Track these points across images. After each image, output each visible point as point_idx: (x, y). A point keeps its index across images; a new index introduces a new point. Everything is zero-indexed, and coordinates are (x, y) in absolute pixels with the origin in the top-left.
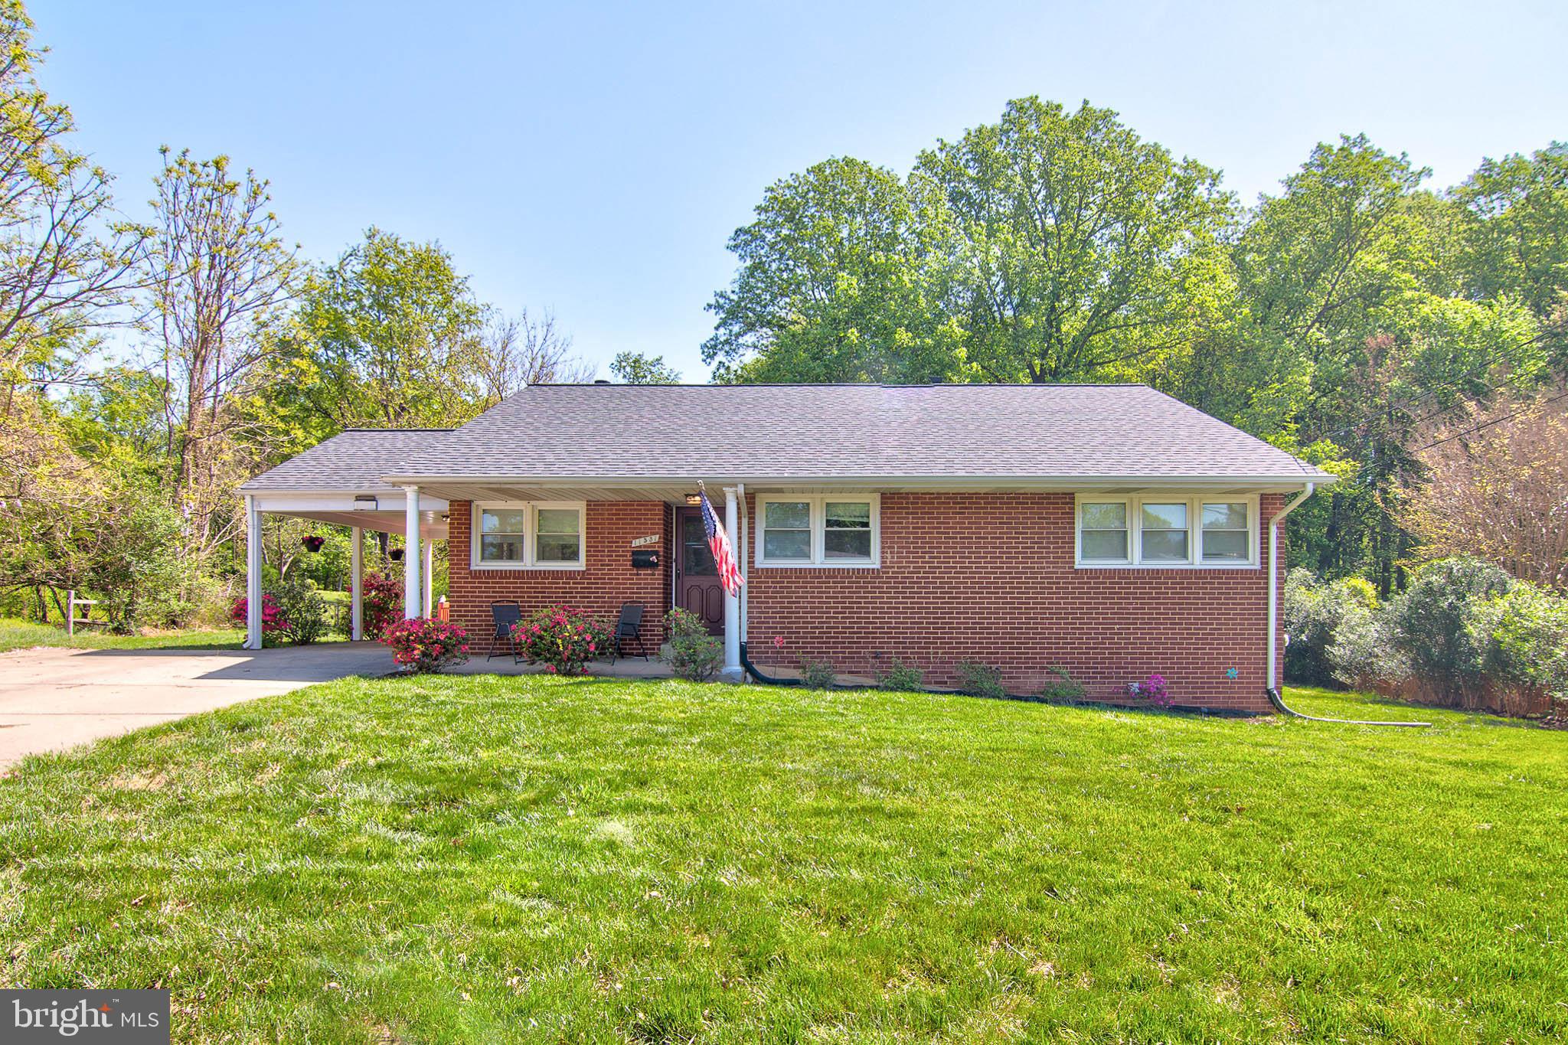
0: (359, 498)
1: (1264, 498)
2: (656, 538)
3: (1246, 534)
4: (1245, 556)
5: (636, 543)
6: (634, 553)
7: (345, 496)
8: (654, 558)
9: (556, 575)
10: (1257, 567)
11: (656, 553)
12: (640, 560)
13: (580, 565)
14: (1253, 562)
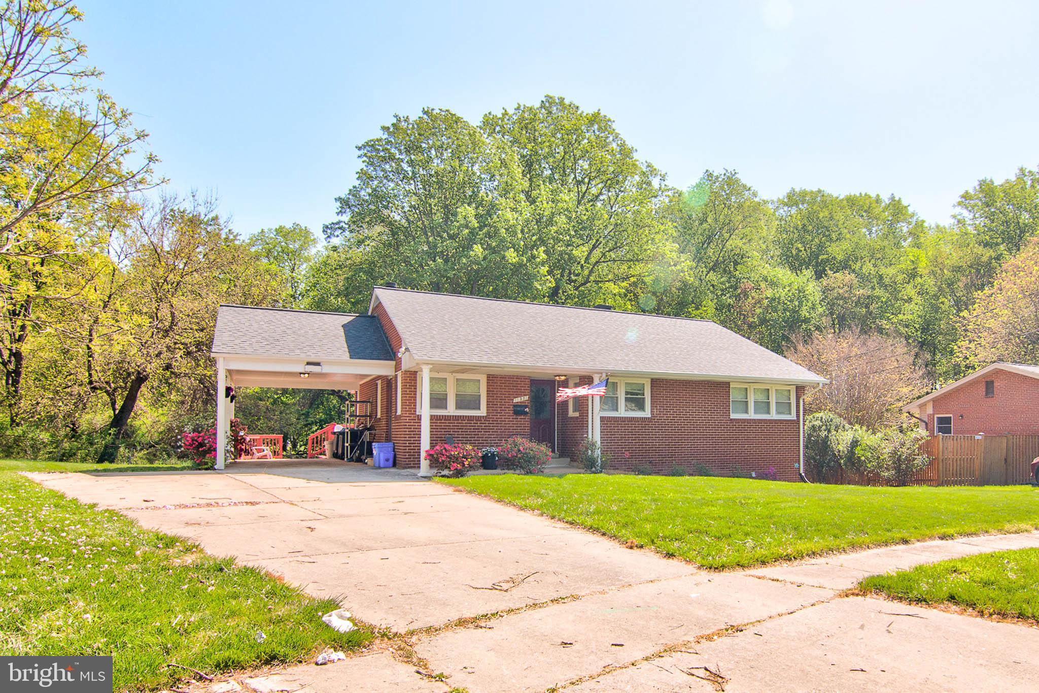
0: (308, 364)
1: (797, 388)
2: (526, 398)
3: (790, 403)
4: (790, 414)
5: (516, 400)
6: (514, 406)
7: (297, 362)
8: (527, 410)
9: (470, 418)
10: (795, 418)
11: (526, 407)
12: (518, 411)
13: (483, 412)
14: (793, 416)
